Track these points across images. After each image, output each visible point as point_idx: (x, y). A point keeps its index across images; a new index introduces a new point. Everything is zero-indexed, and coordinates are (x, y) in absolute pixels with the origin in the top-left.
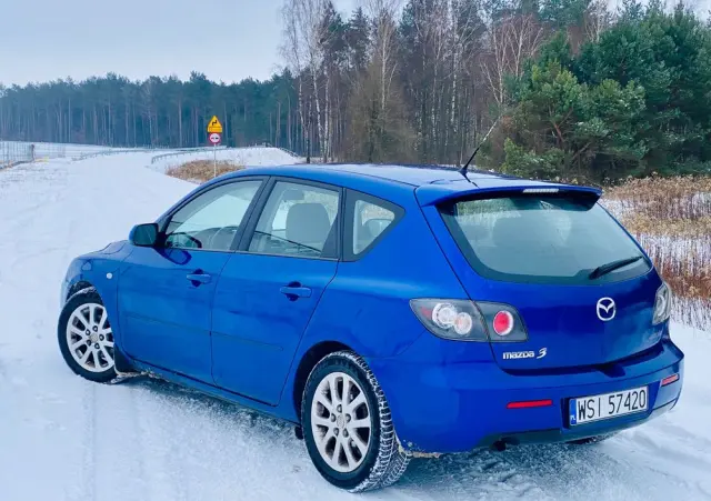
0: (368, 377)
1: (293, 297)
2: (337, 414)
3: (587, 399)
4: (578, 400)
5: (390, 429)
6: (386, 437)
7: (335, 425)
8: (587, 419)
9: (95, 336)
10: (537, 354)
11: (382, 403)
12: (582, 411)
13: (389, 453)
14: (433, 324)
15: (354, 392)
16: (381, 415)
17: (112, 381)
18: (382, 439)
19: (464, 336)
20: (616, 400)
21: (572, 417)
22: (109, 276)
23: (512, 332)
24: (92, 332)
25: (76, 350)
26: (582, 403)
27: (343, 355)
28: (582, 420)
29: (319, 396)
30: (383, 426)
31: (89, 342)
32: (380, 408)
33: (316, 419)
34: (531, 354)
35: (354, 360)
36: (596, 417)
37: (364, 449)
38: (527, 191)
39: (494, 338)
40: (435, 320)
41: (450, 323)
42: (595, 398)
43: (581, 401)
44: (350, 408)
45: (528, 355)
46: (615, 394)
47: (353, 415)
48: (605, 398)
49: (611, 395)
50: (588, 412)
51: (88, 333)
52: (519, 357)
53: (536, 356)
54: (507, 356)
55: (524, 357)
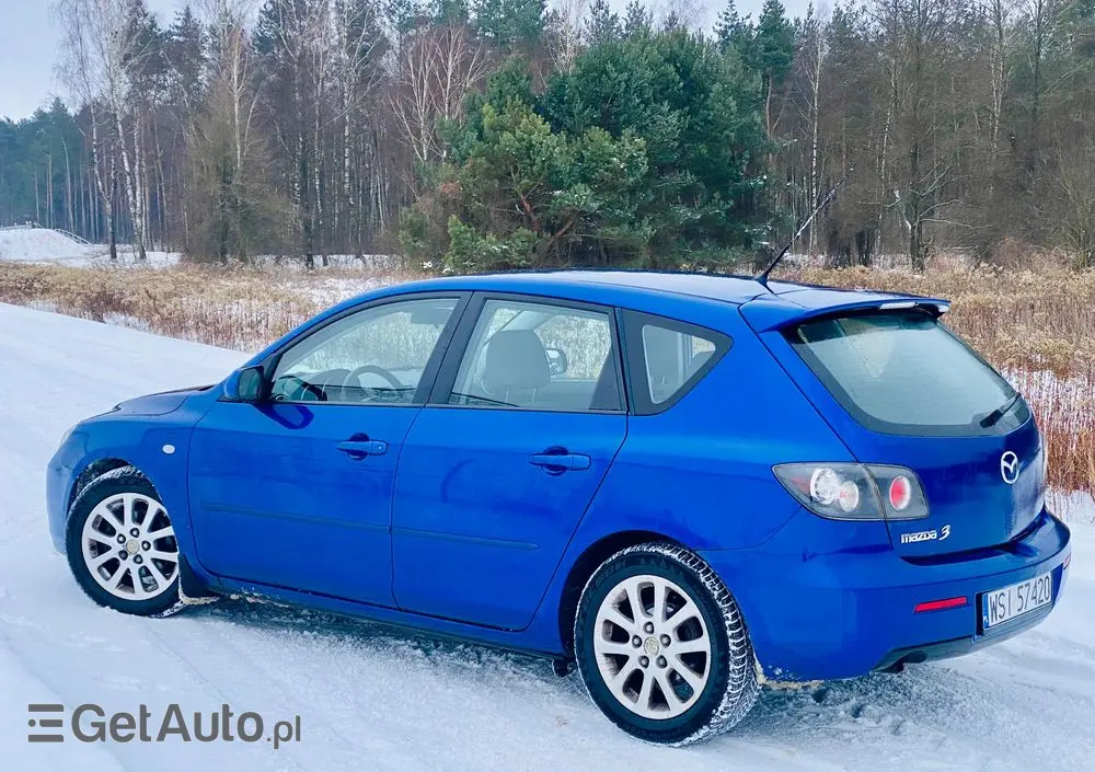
0: (703, 580)
1: (558, 469)
2: (644, 636)
3: (998, 592)
4: (990, 595)
5: (742, 652)
6: (736, 663)
7: (640, 651)
8: (999, 620)
9: (134, 545)
10: (940, 534)
11: (729, 615)
12: (994, 608)
13: (739, 686)
14: (812, 499)
15: (675, 602)
16: (729, 633)
17: (166, 613)
18: (732, 667)
19: (850, 514)
20: (1023, 592)
21: (985, 618)
22: (169, 449)
23: (910, 506)
24: (129, 537)
25: (99, 569)
26: (994, 599)
27: (653, 549)
28: (995, 622)
29: (608, 611)
30: (733, 648)
31: (124, 554)
32: (727, 623)
33: (602, 645)
34: (933, 535)
35: (675, 556)
36: (1007, 617)
37: (698, 684)
38: (884, 306)
39: (891, 515)
40: (813, 494)
41: (833, 497)
42: (1005, 590)
43: (992, 596)
44: (669, 627)
45: (930, 537)
46: (1024, 583)
47: (674, 637)
48: (1013, 588)
49: (1020, 585)
50: (1000, 611)
51: (121, 539)
52: (920, 539)
53: (938, 538)
54: (906, 539)
55: (925, 539)
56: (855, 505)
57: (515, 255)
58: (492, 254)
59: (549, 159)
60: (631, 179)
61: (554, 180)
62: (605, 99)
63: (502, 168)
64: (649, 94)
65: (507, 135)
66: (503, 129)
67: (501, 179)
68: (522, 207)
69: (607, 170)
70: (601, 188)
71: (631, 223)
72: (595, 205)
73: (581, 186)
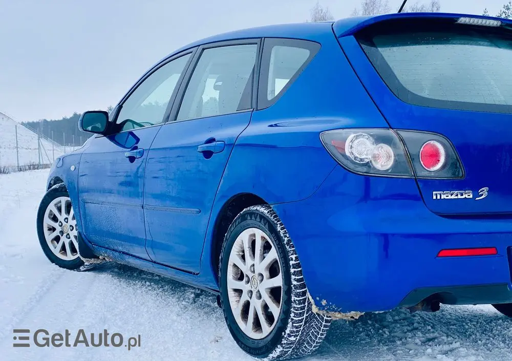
0: (279, 229)
1: (208, 154)
2: (250, 275)
7: (248, 287)
10: (476, 195)
11: (294, 257)
14: (347, 158)
15: (267, 248)
16: (292, 270)
19: (384, 171)
22: (72, 168)
23: (443, 167)
24: (64, 223)
25: (52, 241)
29: (234, 258)
30: (295, 283)
31: (62, 233)
32: (291, 263)
33: (232, 283)
34: (469, 195)
39: (422, 174)
40: (348, 154)
41: (366, 157)
44: (262, 267)
45: (465, 195)
47: (266, 274)
51: (60, 224)
52: (453, 197)
53: (474, 197)
54: (437, 195)
55: (459, 197)
56: (390, 163)
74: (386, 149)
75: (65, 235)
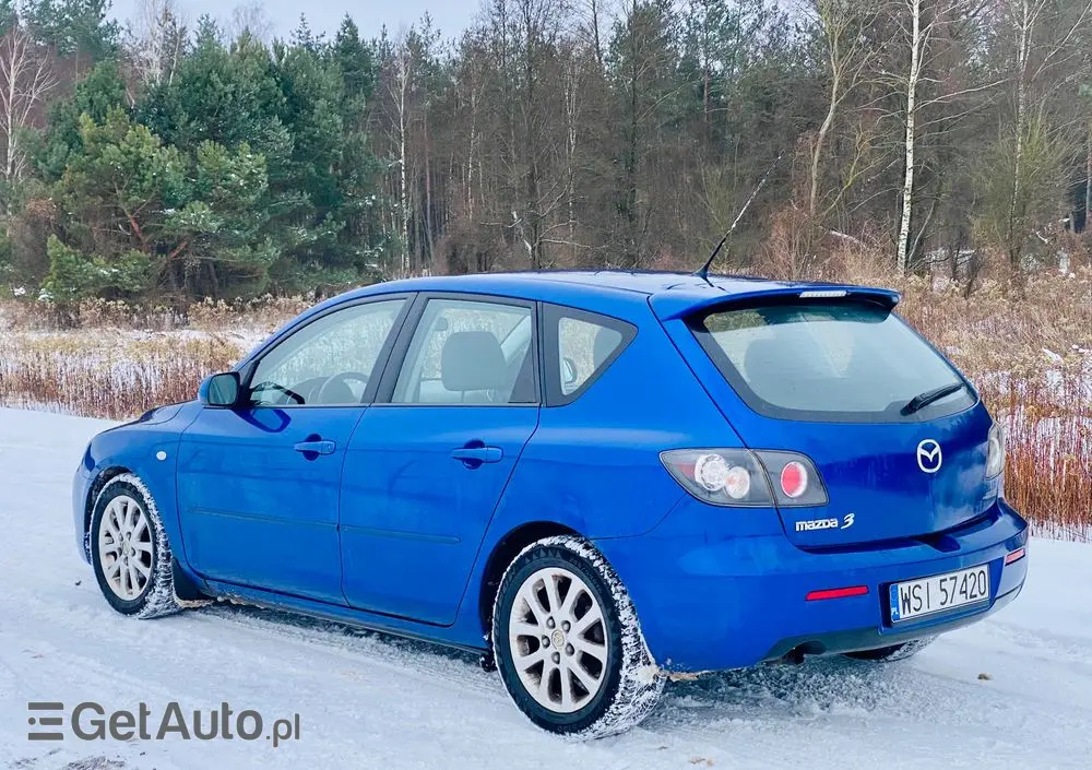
1: (475, 463)
3: (913, 584)
4: (900, 586)
8: (913, 613)
10: (842, 522)
12: (906, 600)
14: (696, 484)
20: (948, 585)
21: (893, 610)
22: (161, 455)
23: (806, 492)
24: (126, 539)
26: (906, 591)
28: (907, 614)
34: (833, 523)
36: (924, 610)
38: (805, 294)
39: (783, 502)
40: (698, 479)
42: (922, 582)
43: (904, 587)
45: (830, 525)
46: (948, 576)
48: (934, 582)
49: (943, 577)
50: (914, 603)
52: (818, 527)
53: (840, 525)
54: (801, 526)
55: (824, 526)
56: (745, 491)
57: (127, 279)
58: (99, 279)
59: (160, 174)
60: (252, 198)
61: (165, 198)
62: (211, 111)
63: (106, 184)
64: (256, 107)
65: (111, 148)
66: (105, 140)
67: (105, 196)
68: (128, 227)
69: (225, 187)
70: (220, 206)
71: (254, 246)
72: (214, 225)
73: (198, 204)
74: (741, 474)
75: (123, 556)
